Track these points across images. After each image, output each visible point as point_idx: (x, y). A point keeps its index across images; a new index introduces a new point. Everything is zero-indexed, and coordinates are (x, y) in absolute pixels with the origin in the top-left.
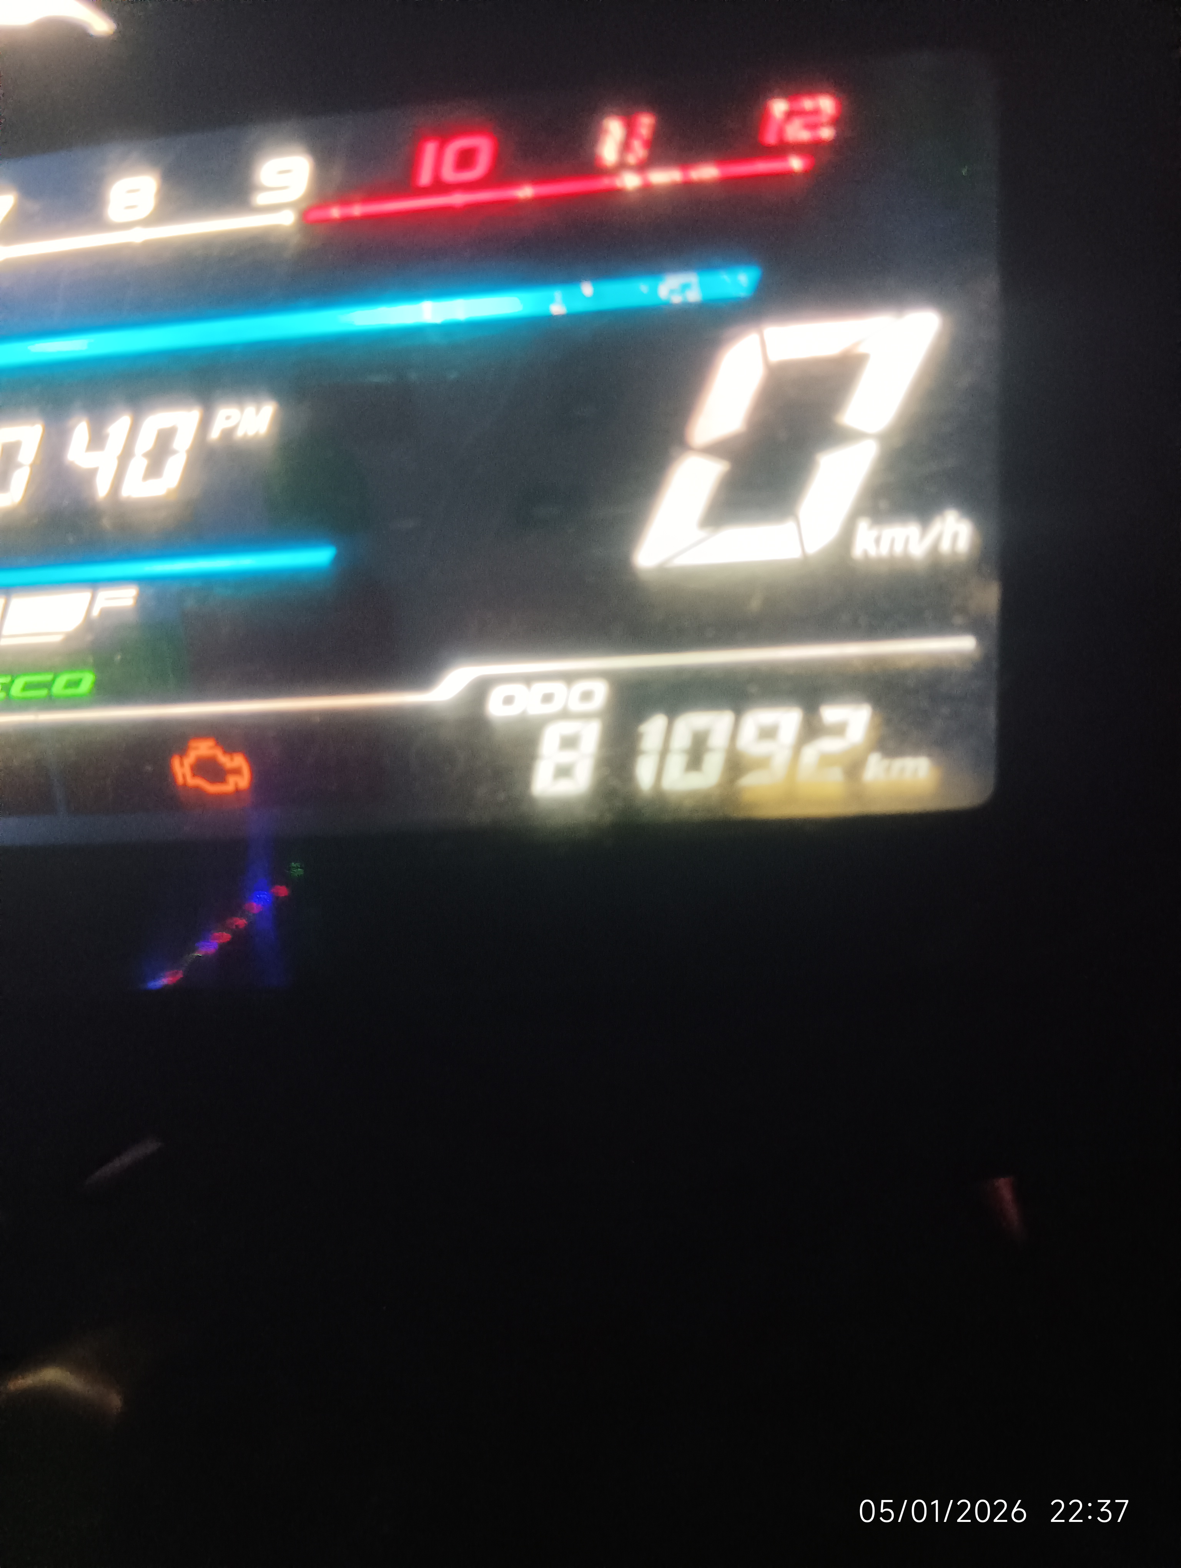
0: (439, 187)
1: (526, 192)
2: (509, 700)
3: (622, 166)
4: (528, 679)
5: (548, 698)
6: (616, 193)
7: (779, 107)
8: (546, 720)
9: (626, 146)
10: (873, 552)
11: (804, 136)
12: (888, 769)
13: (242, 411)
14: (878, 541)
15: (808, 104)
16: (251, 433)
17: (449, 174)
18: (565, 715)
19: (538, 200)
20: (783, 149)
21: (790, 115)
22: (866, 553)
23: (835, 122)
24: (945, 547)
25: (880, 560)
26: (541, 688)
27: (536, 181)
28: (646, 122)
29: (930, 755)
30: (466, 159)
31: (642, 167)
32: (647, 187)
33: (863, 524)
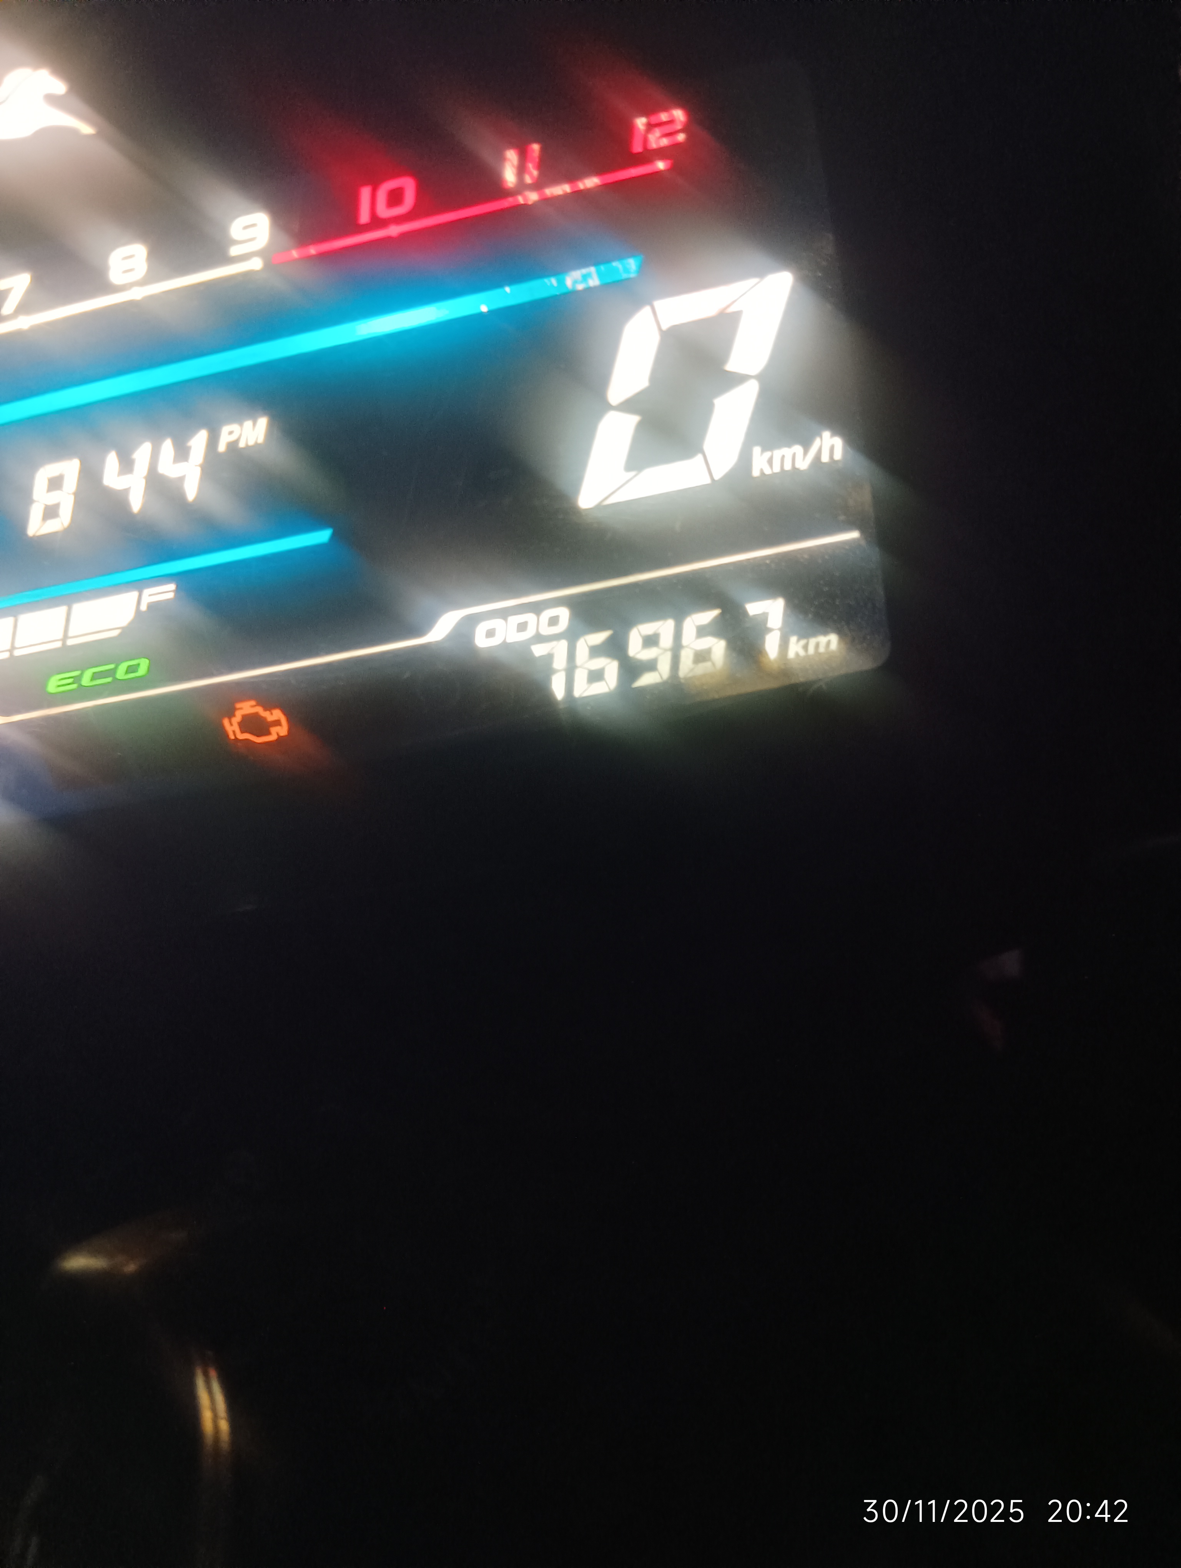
0: (376, 223)
2: (490, 634)
3: (521, 187)
5: (522, 627)
6: (521, 208)
7: (641, 122)
8: (526, 645)
9: (523, 170)
10: (768, 471)
11: (665, 142)
12: (806, 647)
13: (241, 425)
14: (770, 462)
15: (664, 117)
16: (251, 443)
17: (383, 211)
18: (540, 638)
20: (648, 156)
21: (650, 127)
22: (762, 472)
24: (825, 458)
25: (775, 476)
26: (515, 620)
28: (535, 150)
29: (836, 631)
30: (395, 198)
31: (537, 186)
32: (545, 200)
33: (757, 450)
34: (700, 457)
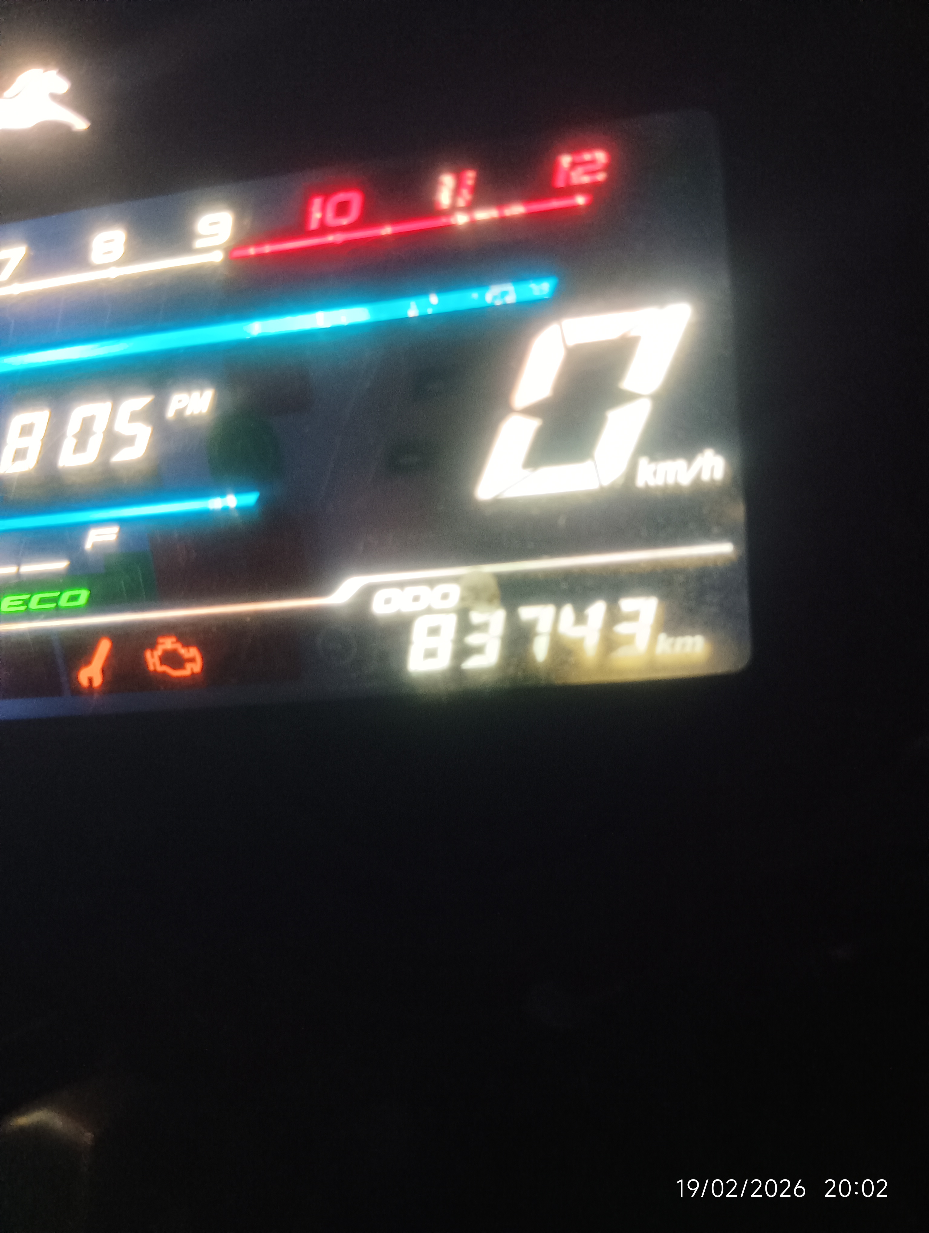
0: (324, 229)
1: (387, 230)
2: (388, 601)
3: (454, 209)
4: (401, 585)
5: (416, 599)
6: (449, 227)
7: (566, 160)
8: (415, 615)
9: (457, 194)
10: (651, 483)
11: (586, 179)
12: (674, 645)
13: (190, 395)
14: (655, 473)
15: (587, 157)
16: (196, 412)
18: (429, 611)
19: (396, 236)
20: (570, 190)
21: (574, 165)
22: (646, 483)
23: (607, 168)
24: (706, 476)
25: (657, 488)
27: (394, 222)
28: (470, 176)
29: (703, 634)
30: (342, 209)
32: (473, 223)
33: (644, 460)
34: (590, 462)
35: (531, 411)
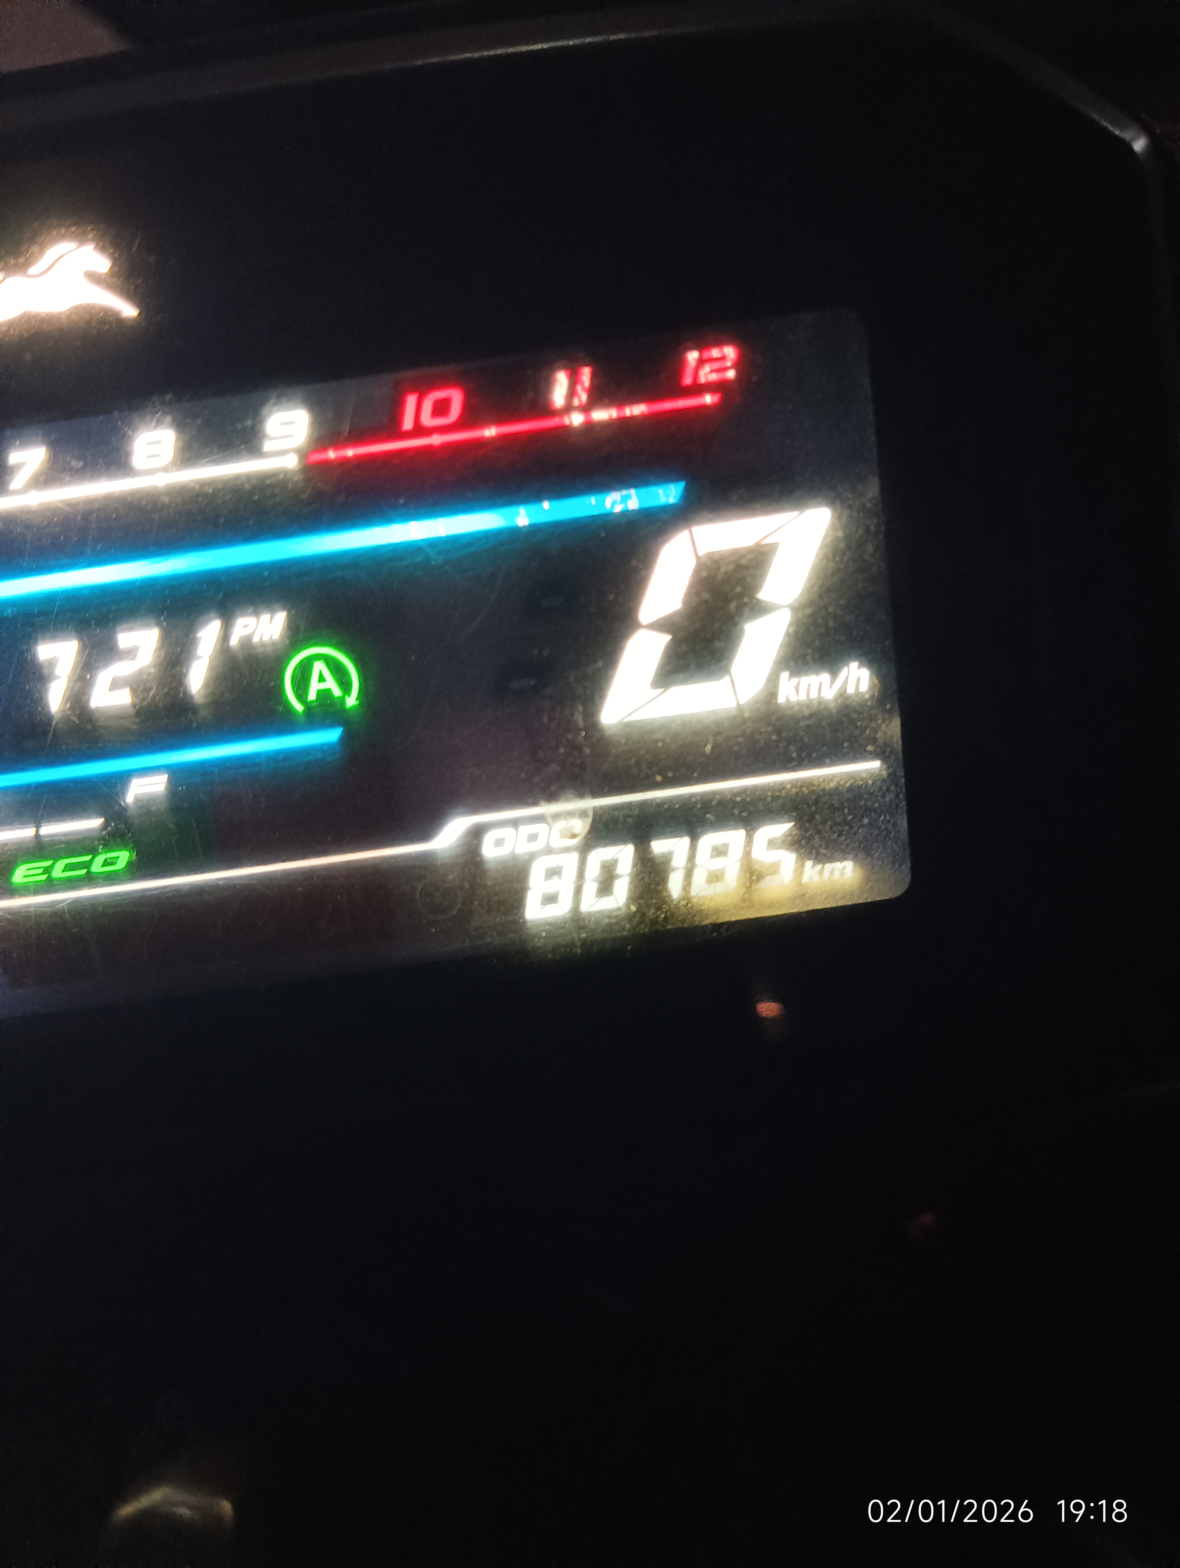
0: (419, 430)
1: (490, 432)
2: (499, 843)
3: (568, 408)
4: (514, 823)
5: (533, 838)
6: (566, 429)
7: (693, 356)
8: (532, 857)
9: (572, 393)
10: (794, 698)
11: (714, 377)
12: (821, 872)
13: (258, 619)
14: (797, 689)
15: (715, 353)
16: (266, 638)
17: (427, 419)
18: (549, 851)
19: (501, 437)
20: (698, 389)
21: (701, 362)
22: (788, 700)
23: (736, 365)
24: (851, 690)
25: (799, 703)
26: (526, 830)
27: (499, 422)
28: (586, 374)
29: (855, 859)
30: (441, 408)
31: (585, 409)
32: (590, 423)
33: (785, 675)
34: (727, 678)
35: (660, 626)
